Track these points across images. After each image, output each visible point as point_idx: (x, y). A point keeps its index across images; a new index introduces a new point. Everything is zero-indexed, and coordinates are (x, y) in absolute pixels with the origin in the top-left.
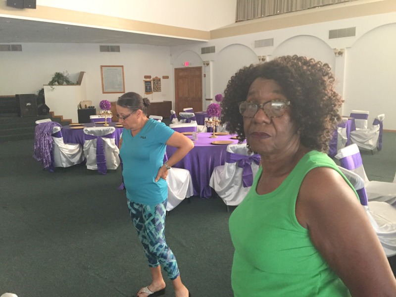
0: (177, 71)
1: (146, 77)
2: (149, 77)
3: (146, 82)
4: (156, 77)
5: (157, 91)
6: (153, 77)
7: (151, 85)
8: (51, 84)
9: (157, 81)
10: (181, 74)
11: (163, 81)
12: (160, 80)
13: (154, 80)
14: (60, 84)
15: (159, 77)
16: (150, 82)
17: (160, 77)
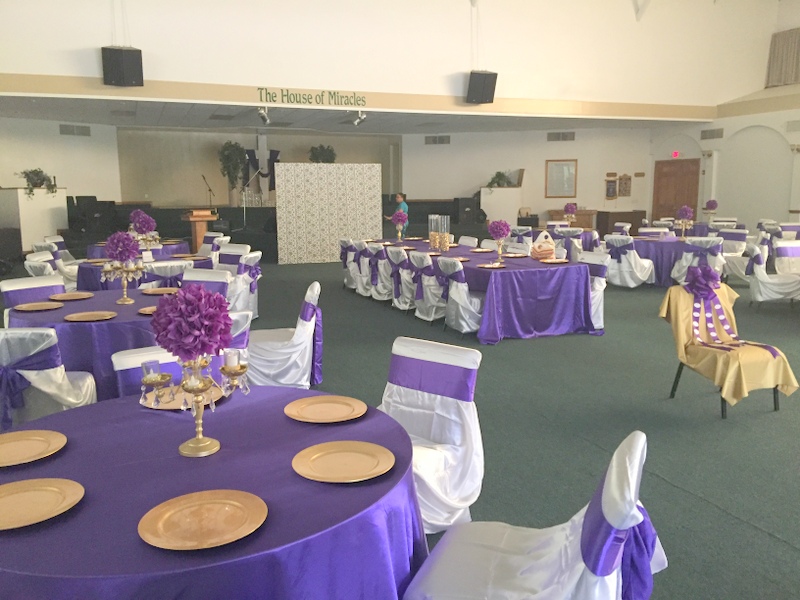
0: (659, 165)
1: (609, 175)
2: (614, 175)
3: (608, 182)
4: (625, 175)
5: (624, 195)
6: (620, 174)
7: (616, 186)
8: (490, 185)
9: (626, 180)
10: (665, 170)
11: (635, 181)
12: (630, 179)
13: (621, 179)
14: (499, 186)
15: (629, 175)
16: (614, 182)
17: (631, 174)
